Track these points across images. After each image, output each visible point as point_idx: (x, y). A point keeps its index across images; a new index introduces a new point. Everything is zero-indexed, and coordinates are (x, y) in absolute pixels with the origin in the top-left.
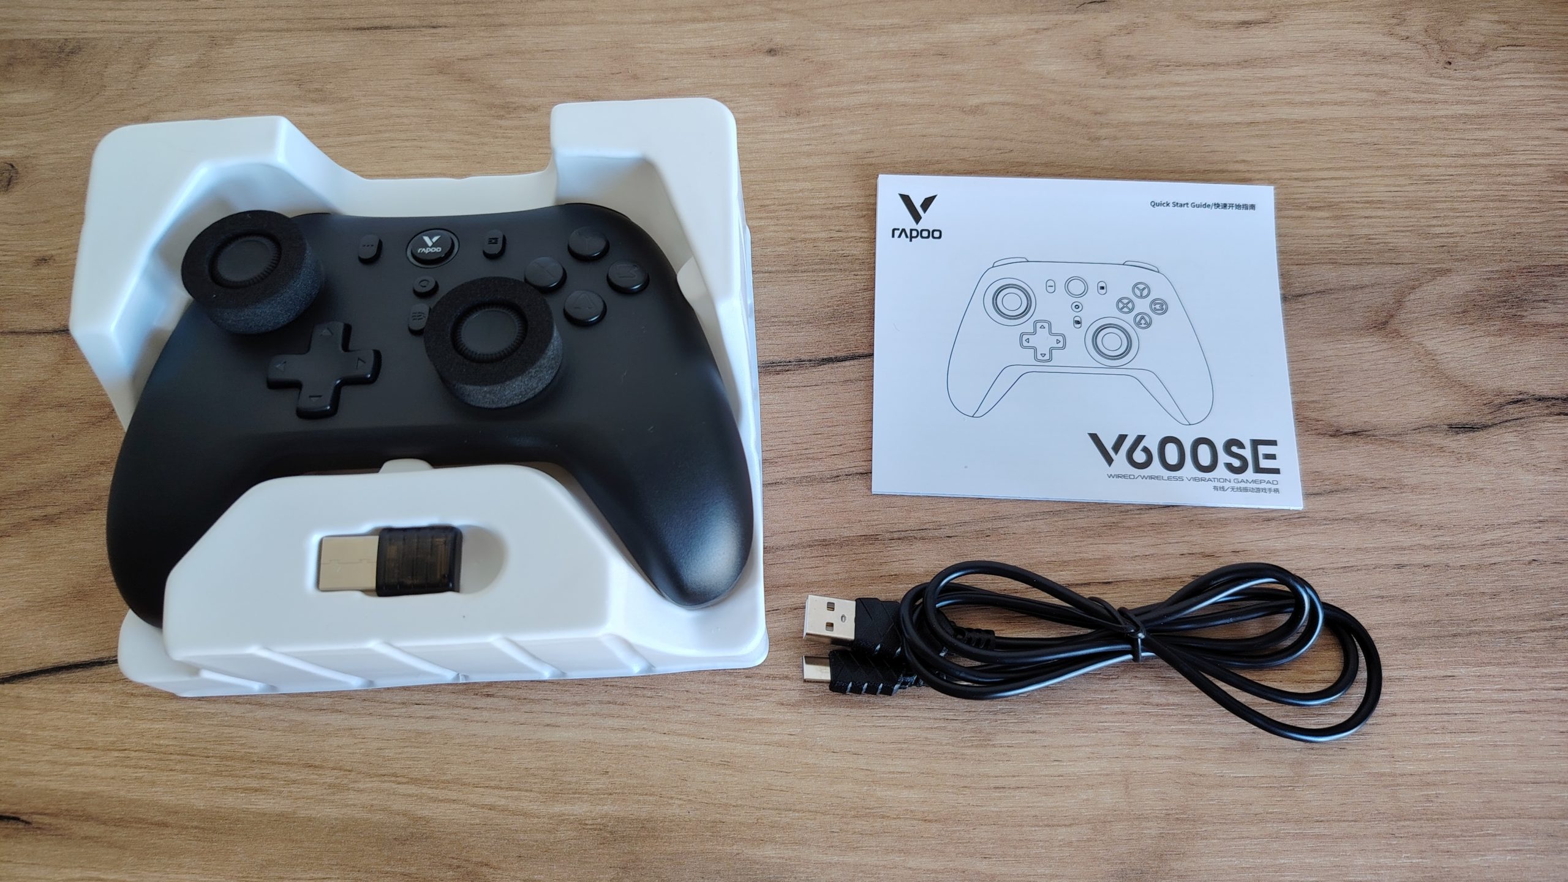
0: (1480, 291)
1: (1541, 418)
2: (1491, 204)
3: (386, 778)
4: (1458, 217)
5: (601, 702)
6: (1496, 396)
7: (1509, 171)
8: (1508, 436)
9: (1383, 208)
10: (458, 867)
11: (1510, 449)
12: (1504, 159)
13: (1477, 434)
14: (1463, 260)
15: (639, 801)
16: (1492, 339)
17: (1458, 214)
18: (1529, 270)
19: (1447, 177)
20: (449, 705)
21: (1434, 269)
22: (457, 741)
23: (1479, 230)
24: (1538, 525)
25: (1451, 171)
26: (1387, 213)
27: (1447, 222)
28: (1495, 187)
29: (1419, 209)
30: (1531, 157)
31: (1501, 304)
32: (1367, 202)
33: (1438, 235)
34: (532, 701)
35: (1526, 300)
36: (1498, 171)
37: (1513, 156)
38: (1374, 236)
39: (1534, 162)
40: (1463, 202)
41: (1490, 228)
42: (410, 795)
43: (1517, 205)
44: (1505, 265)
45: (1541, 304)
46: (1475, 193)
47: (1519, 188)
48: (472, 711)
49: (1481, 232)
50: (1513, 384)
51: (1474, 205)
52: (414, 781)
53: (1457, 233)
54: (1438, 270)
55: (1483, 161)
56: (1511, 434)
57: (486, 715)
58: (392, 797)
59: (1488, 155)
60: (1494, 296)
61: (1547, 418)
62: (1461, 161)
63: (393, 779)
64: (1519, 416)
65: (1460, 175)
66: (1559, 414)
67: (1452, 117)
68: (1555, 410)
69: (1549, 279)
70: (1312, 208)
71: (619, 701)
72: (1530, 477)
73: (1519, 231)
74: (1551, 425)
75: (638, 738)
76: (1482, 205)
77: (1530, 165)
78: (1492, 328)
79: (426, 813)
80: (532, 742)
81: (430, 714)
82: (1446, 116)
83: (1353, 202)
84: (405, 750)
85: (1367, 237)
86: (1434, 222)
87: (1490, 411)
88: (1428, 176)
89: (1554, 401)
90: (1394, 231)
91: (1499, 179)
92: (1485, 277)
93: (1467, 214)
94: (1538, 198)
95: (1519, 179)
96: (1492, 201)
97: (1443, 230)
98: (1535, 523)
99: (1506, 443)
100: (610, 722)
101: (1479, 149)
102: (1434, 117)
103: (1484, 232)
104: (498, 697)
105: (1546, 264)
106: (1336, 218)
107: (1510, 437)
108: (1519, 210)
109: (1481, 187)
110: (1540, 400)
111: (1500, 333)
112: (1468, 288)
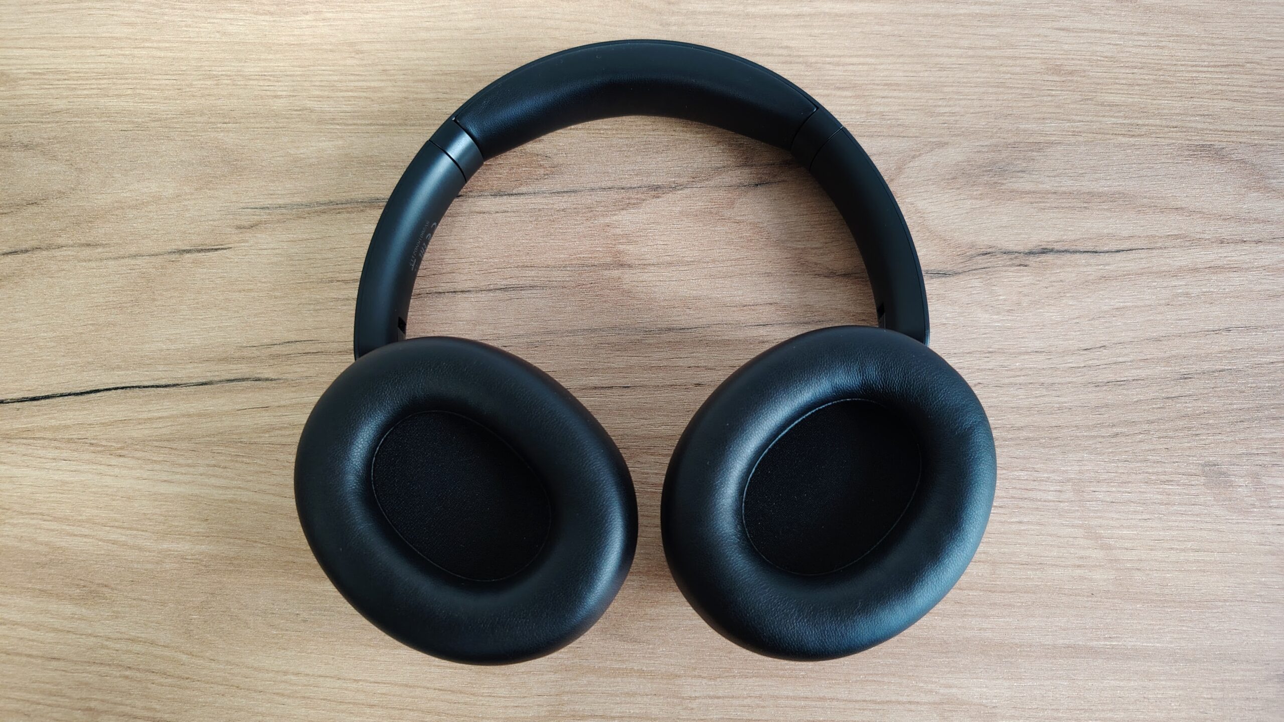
0: (969, 161)
1: (1004, 268)
2: (991, 90)
3: (35, 516)
4: (961, 99)
5: (208, 465)
6: (969, 248)
7: (1010, 62)
8: (975, 281)
9: (899, 90)
10: (84, 586)
11: (973, 292)
12: (1009, 52)
13: (948, 279)
14: (959, 135)
15: (229, 543)
16: (974, 201)
17: (961, 97)
18: (1014, 146)
19: (957, 66)
20: (89, 462)
21: (935, 142)
22: (93, 490)
23: (978, 110)
24: (987, 355)
25: (961, 61)
26: (901, 94)
27: (951, 103)
28: (996, 75)
29: (929, 92)
30: (1030, 51)
31: (985, 173)
32: (886, 85)
33: (943, 114)
34: (155, 462)
35: (1007, 170)
36: (1000, 63)
37: (1016, 50)
38: (887, 114)
39: (1032, 55)
40: (968, 87)
41: (986, 110)
42: (53, 530)
43: (1013, 91)
44: (994, 141)
45: (1019, 174)
46: (978, 80)
47: (1017, 77)
48: (106, 467)
49: (979, 113)
50: (984, 240)
51: (977, 90)
52: (56, 519)
53: (958, 113)
54: (937, 143)
55: (988, 53)
56: (976, 281)
57: (117, 471)
58: (38, 531)
59: (995, 48)
60: (980, 167)
61: (1009, 268)
62: (971, 53)
63: (40, 517)
64: (986, 266)
65: (968, 64)
66: (1020, 265)
67: (969, 15)
68: (1017, 262)
69: (1030, 154)
70: (839, 88)
71: (223, 465)
72: (987, 316)
73: (1011, 113)
74: (1011, 274)
75: (234, 495)
76: (983, 90)
77: (1029, 58)
78: (975, 193)
79: (63, 544)
80: (151, 493)
81: (74, 468)
82: (965, 15)
83: (874, 84)
84: (52, 495)
85: (882, 114)
86: (940, 103)
87: (962, 261)
88: (942, 64)
89: (1017, 255)
90: (905, 110)
91: (1001, 69)
92: (976, 150)
93: (969, 97)
94: (1030, 86)
95: (1018, 69)
96: (991, 87)
97: (947, 109)
98: (985, 353)
99: (971, 287)
100: (213, 481)
101: (989, 43)
102: (953, 16)
103: (981, 112)
104: (129, 457)
105: (1028, 141)
106: (858, 97)
107: (976, 283)
108: (1014, 95)
109: (985, 75)
110: (1005, 253)
111: (981, 197)
112: (960, 158)
